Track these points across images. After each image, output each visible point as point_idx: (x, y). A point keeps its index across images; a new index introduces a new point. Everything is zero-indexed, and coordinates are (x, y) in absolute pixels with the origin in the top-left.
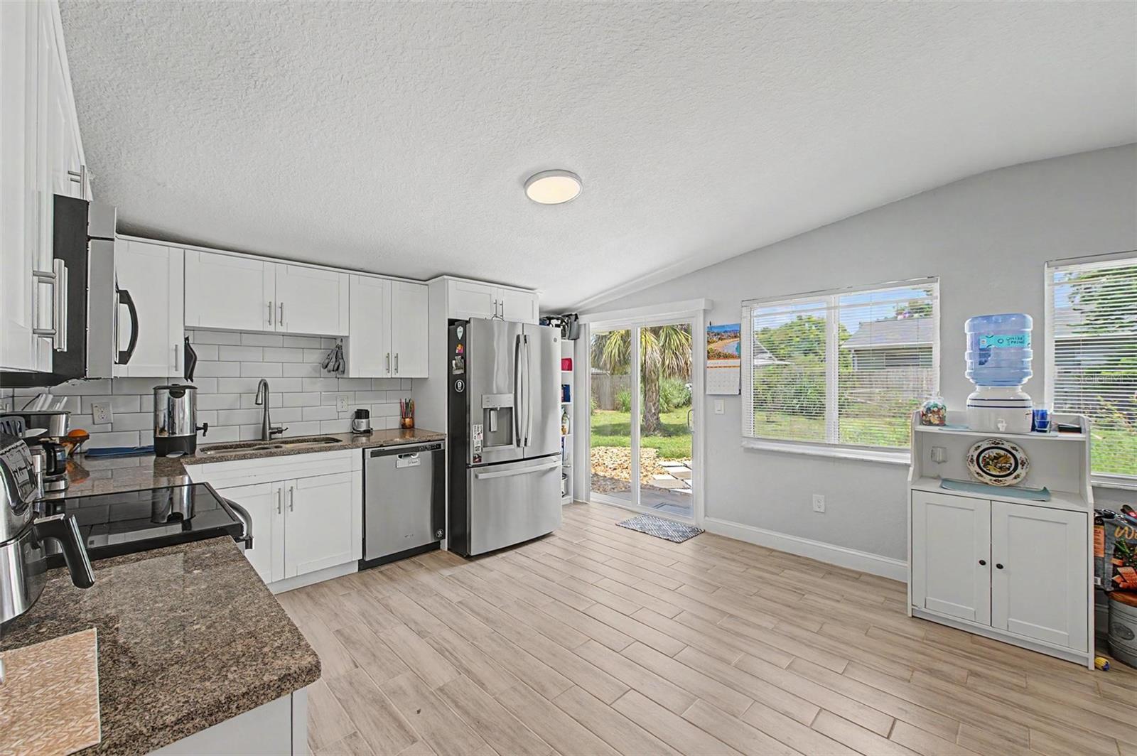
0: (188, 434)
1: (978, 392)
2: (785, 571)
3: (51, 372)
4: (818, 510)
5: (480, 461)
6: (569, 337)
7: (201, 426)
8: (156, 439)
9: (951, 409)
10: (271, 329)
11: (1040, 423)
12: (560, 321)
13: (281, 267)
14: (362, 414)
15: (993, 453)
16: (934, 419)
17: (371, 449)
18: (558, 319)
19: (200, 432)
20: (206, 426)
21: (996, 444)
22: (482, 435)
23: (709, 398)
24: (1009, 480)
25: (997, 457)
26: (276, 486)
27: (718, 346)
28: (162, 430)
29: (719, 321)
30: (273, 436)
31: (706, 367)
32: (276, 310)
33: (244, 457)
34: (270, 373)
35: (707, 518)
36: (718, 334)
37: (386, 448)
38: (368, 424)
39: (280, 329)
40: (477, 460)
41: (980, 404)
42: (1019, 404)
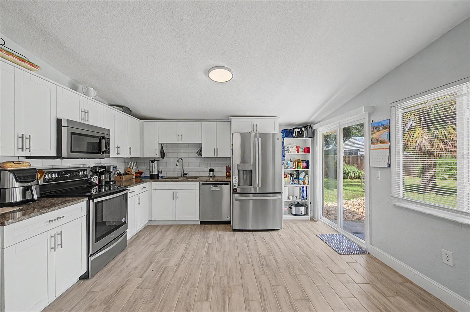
0: (156, 173)
2: (397, 297)
3: (56, 156)
4: (447, 263)
5: (236, 191)
6: (307, 136)
7: (160, 171)
8: (150, 174)
10: (179, 142)
12: (300, 129)
13: (181, 123)
14: (212, 170)
17: (202, 183)
18: (298, 128)
19: (160, 173)
20: (161, 171)
22: (237, 181)
23: (373, 170)
26: (173, 191)
27: (376, 135)
28: (151, 172)
29: (378, 118)
30: (185, 176)
31: (370, 150)
32: (180, 136)
33: (176, 181)
34: (182, 156)
35: (371, 245)
36: (377, 128)
37: (207, 183)
38: (213, 174)
39: (181, 142)
40: (235, 191)
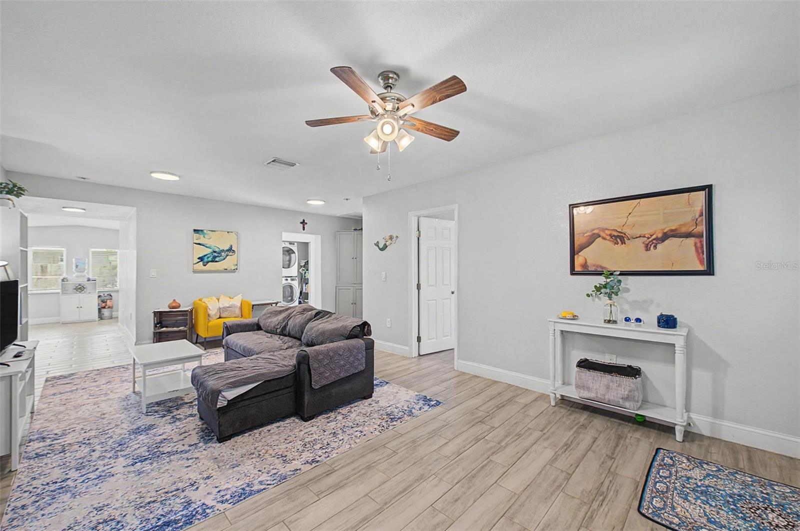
1: (76, 273)
9: (69, 278)
11: (89, 280)
15: (79, 287)
16: (66, 280)
21: (80, 285)
24: (83, 292)
25: (79, 288)
41: (77, 277)
42: (84, 276)
